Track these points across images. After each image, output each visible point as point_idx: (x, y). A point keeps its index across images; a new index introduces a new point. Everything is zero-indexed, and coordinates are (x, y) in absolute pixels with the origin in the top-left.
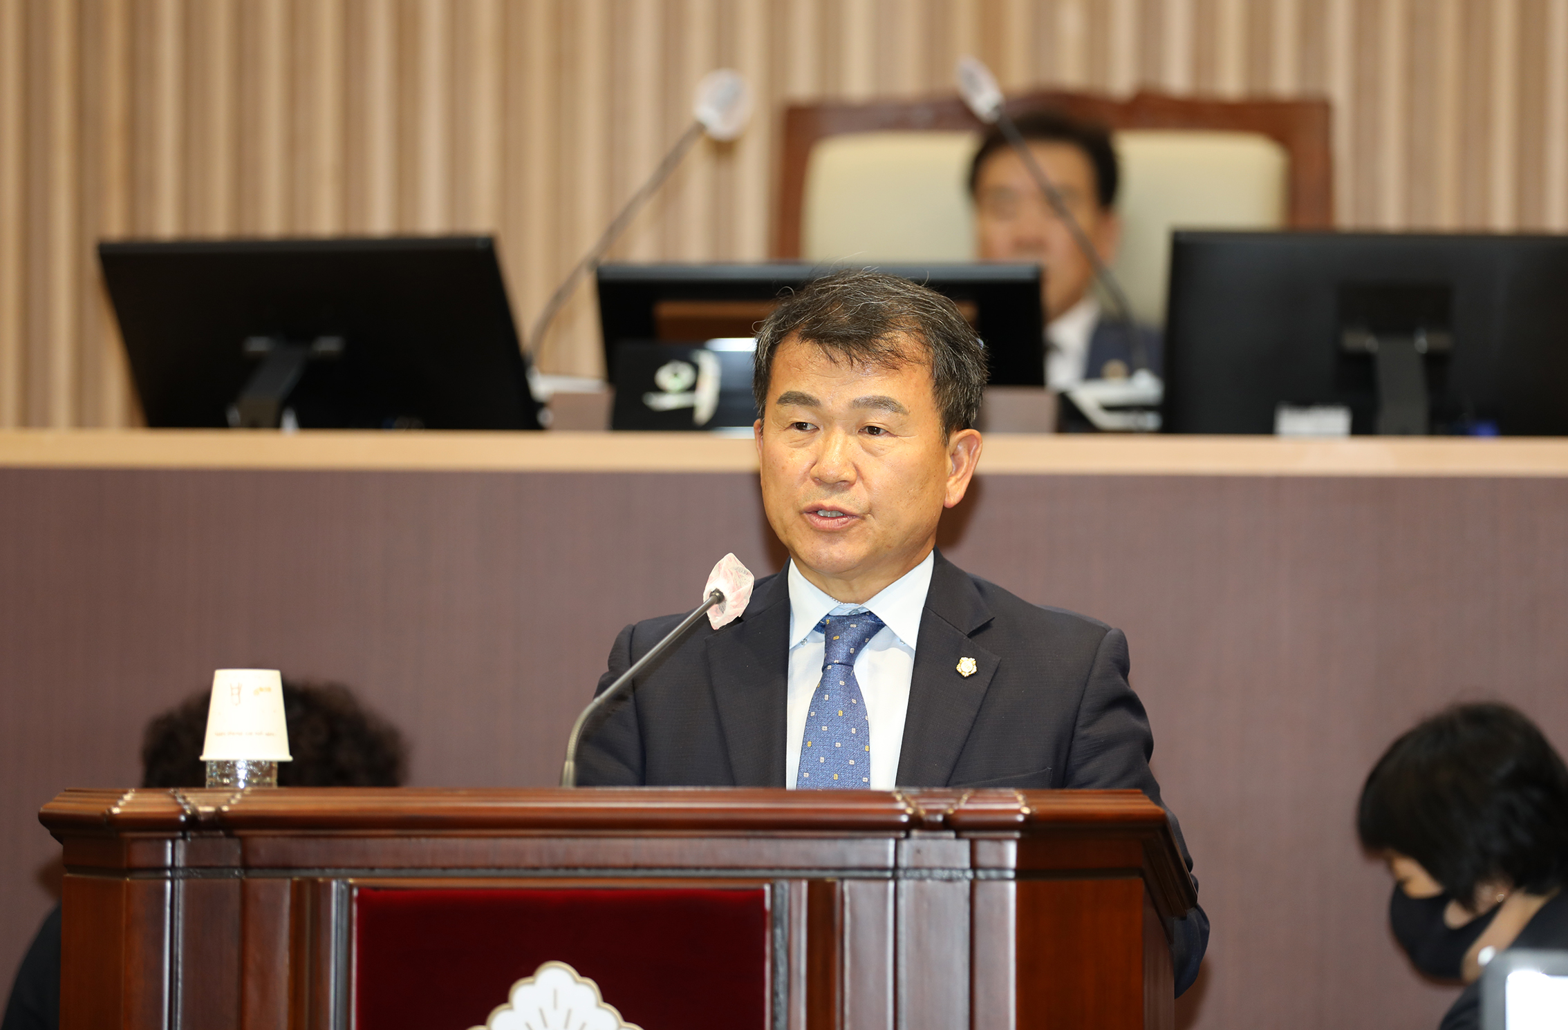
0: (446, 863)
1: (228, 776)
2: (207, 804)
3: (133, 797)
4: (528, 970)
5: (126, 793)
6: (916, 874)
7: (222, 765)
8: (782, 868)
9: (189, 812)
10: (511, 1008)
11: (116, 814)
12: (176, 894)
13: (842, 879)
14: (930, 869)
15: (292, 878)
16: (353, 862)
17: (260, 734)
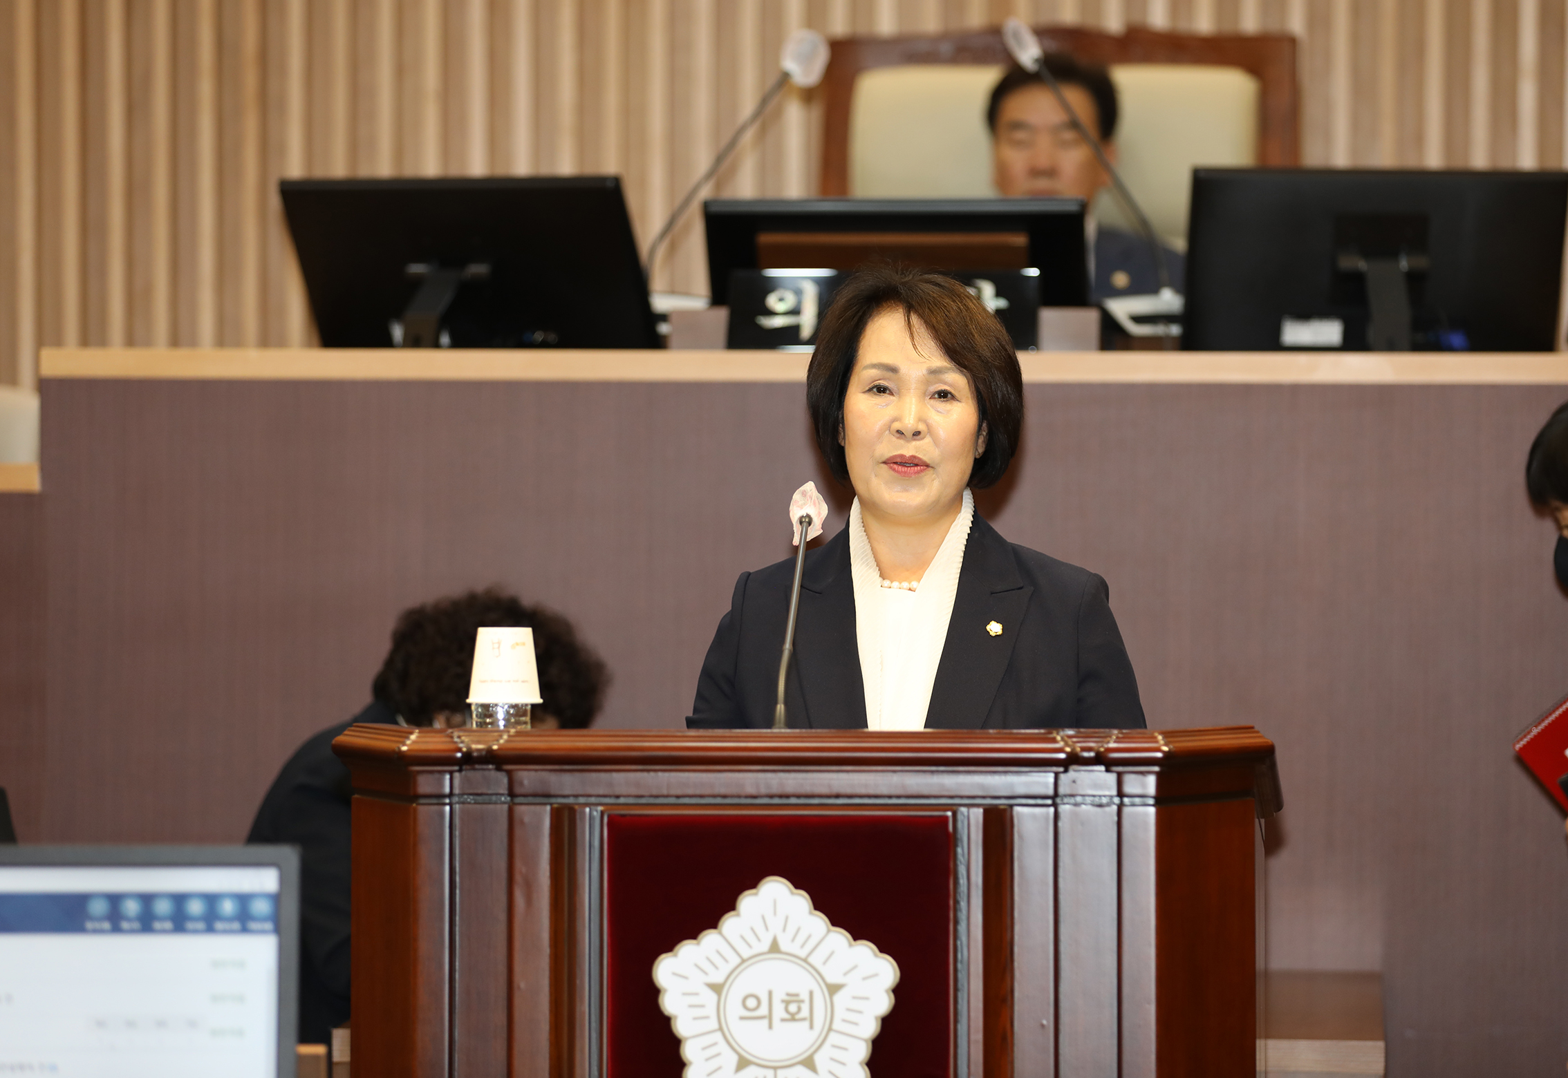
0: (679, 792)
1: (491, 716)
2: (478, 742)
3: (418, 737)
4: (753, 883)
5: (412, 733)
6: (1072, 800)
7: (486, 707)
8: (961, 797)
9: (464, 749)
10: (738, 915)
11: (404, 752)
12: (454, 817)
13: (1011, 806)
14: (1083, 796)
15: (551, 804)
16: (601, 792)
17: (517, 681)
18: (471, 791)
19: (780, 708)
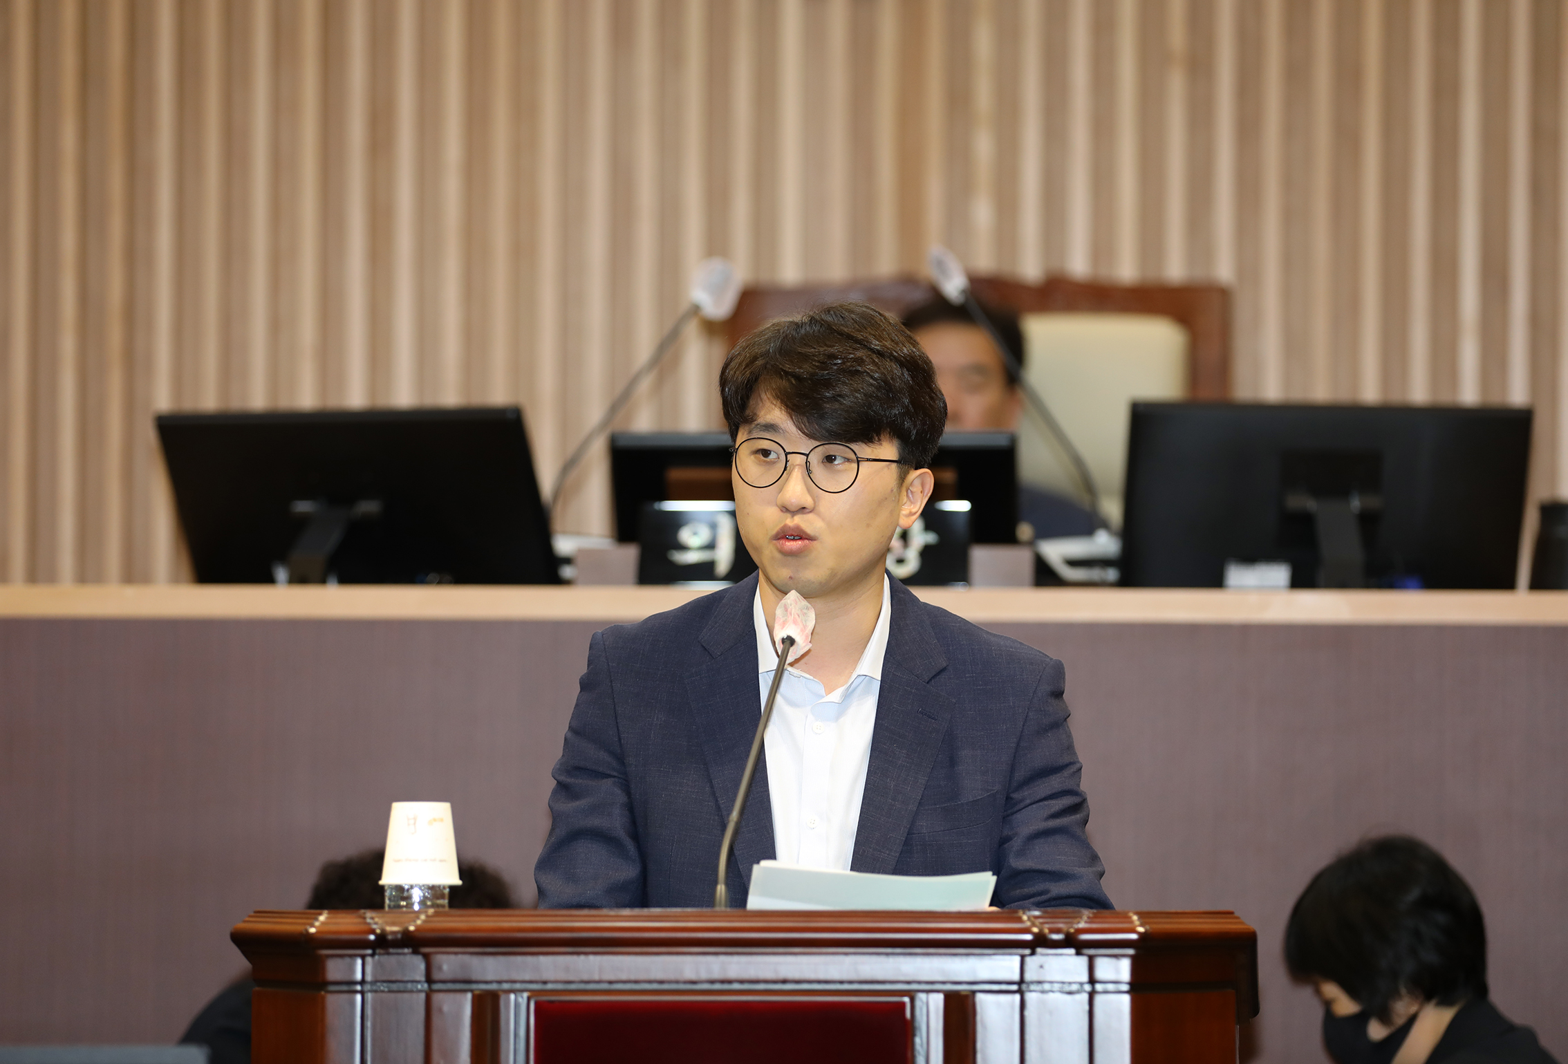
0: (612, 978)
1: (404, 899)
2: (393, 924)
3: (327, 918)
5: (320, 914)
6: (1039, 988)
7: (400, 889)
8: (919, 982)
9: (378, 931)
11: (313, 934)
12: (366, 1006)
13: (974, 992)
14: (1051, 982)
15: (472, 991)
16: (527, 978)
17: (435, 860)
18: (385, 978)
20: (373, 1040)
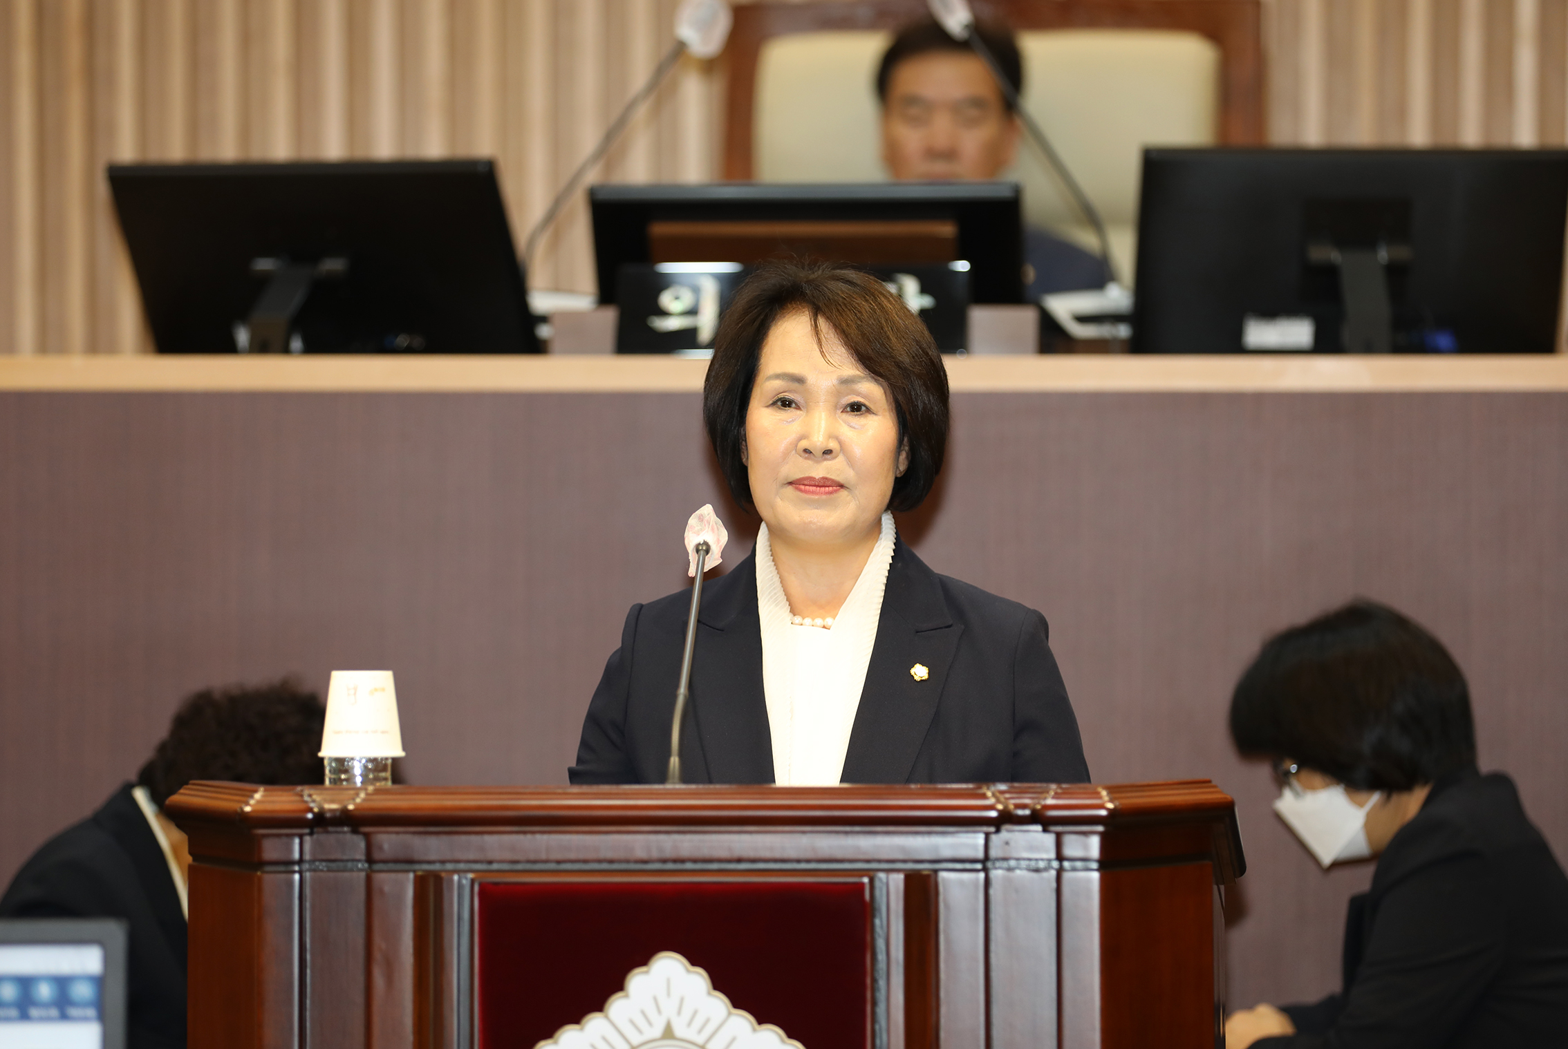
0: (559, 856)
1: (346, 771)
2: (332, 801)
3: (263, 796)
4: (643, 960)
5: (256, 791)
6: (1005, 864)
7: (340, 761)
8: (879, 861)
9: (316, 810)
10: (627, 996)
11: (248, 813)
12: (304, 886)
13: (936, 871)
14: (1018, 859)
16: (471, 857)
17: (376, 731)
18: (325, 857)
19: (674, 761)
20: (313, 922)
